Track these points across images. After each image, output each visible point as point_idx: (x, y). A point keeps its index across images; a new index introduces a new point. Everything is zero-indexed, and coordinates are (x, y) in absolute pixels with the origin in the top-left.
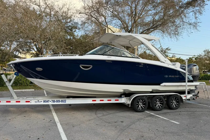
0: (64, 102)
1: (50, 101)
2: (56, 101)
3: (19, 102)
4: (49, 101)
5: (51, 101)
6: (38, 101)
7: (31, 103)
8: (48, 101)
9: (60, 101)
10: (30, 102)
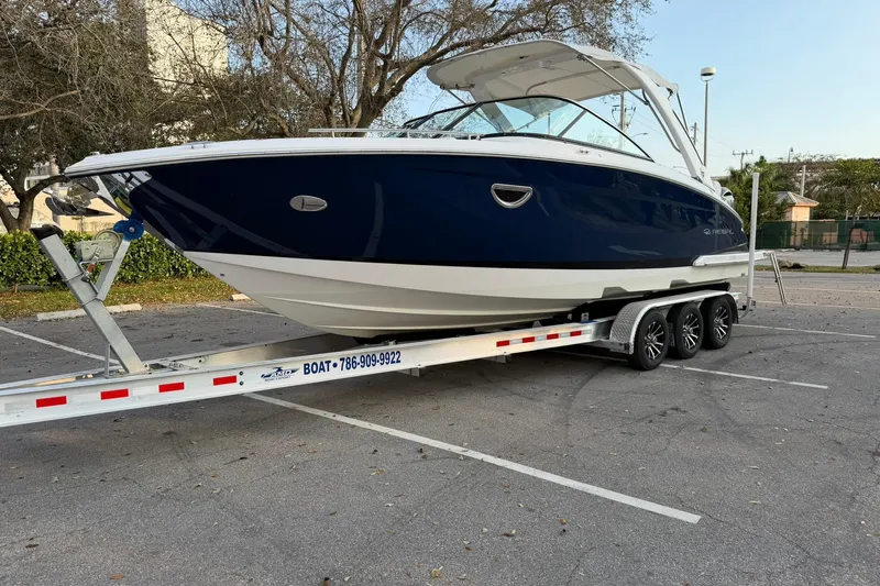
0: (393, 362)
1: (335, 365)
2: (358, 360)
3: (180, 386)
4: (331, 365)
5: (339, 363)
6: (280, 370)
7: (241, 384)
8: (325, 365)
9: (378, 358)
10: (239, 379)
